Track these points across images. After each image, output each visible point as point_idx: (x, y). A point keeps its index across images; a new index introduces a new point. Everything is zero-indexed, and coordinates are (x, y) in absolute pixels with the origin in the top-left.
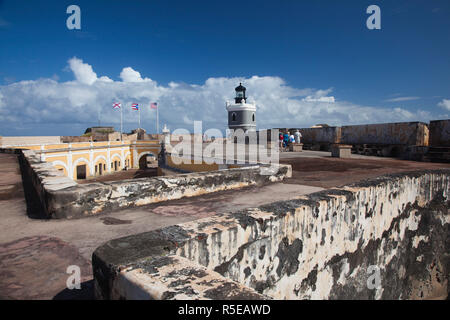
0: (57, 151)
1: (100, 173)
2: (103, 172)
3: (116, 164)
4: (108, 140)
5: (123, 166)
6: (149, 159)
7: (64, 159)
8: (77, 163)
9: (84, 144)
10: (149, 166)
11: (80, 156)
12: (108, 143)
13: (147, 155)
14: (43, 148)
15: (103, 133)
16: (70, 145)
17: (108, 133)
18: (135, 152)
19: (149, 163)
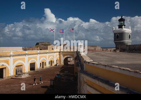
0: (19, 55)
1: (43, 67)
2: (44, 67)
3: (51, 62)
4: (47, 49)
5: (55, 63)
6: (69, 59)
7: (23, 60)
8: (30, 62)
9: (34, 52)
10: (69, 63)
11: (31, 58)
12: (47, 51)
13: (68, 57)
14: (12, 54)
15: (45, 45)
16: (27, 52)
17: (47, 45)
18: (62, 56)
19: (69, 61)
